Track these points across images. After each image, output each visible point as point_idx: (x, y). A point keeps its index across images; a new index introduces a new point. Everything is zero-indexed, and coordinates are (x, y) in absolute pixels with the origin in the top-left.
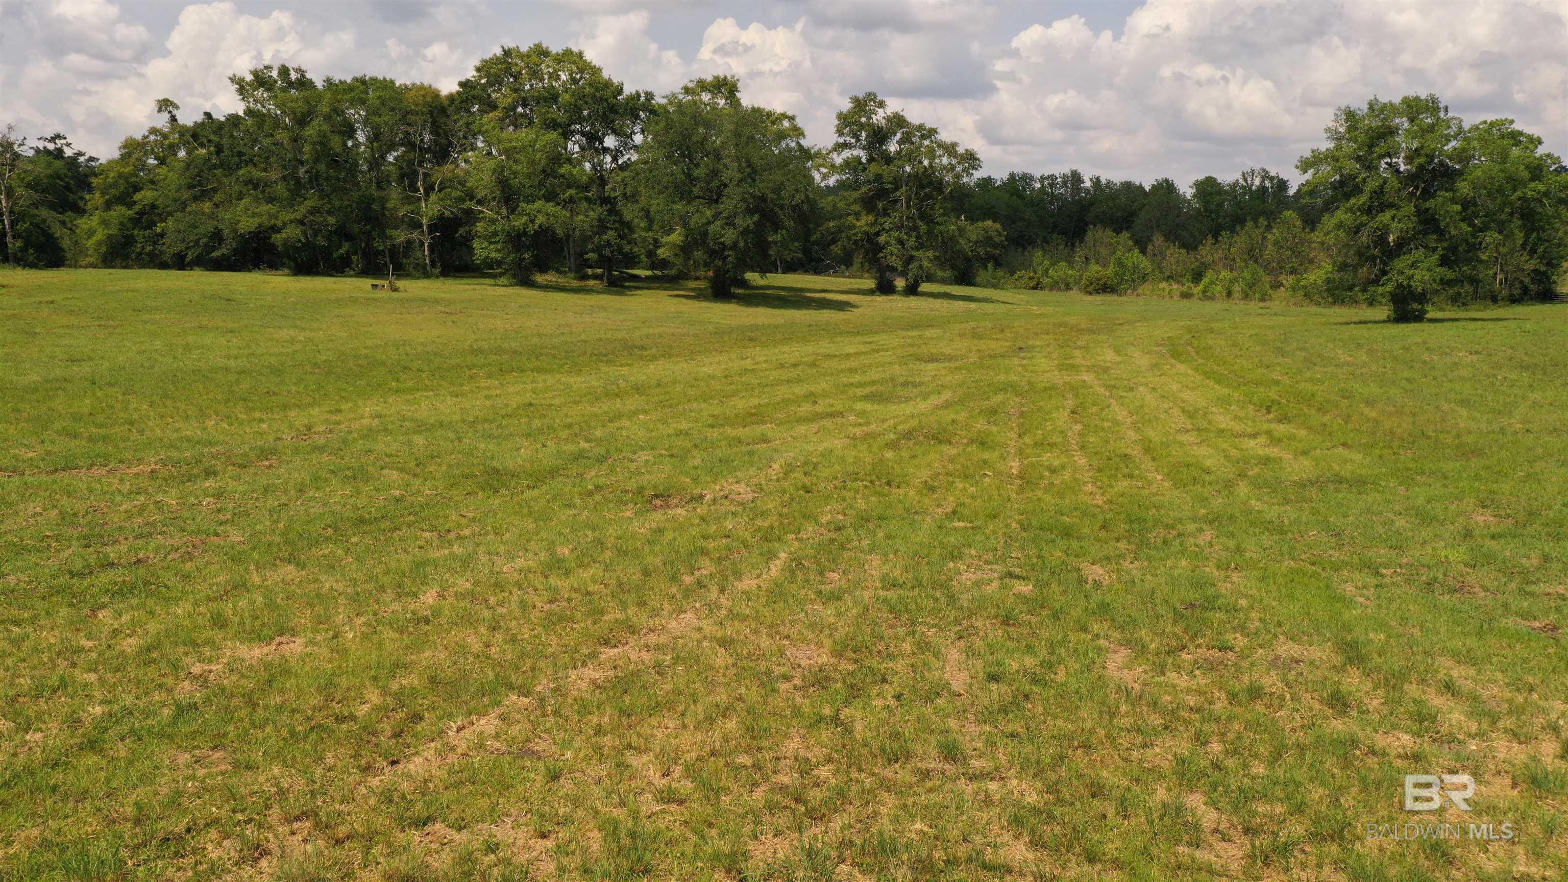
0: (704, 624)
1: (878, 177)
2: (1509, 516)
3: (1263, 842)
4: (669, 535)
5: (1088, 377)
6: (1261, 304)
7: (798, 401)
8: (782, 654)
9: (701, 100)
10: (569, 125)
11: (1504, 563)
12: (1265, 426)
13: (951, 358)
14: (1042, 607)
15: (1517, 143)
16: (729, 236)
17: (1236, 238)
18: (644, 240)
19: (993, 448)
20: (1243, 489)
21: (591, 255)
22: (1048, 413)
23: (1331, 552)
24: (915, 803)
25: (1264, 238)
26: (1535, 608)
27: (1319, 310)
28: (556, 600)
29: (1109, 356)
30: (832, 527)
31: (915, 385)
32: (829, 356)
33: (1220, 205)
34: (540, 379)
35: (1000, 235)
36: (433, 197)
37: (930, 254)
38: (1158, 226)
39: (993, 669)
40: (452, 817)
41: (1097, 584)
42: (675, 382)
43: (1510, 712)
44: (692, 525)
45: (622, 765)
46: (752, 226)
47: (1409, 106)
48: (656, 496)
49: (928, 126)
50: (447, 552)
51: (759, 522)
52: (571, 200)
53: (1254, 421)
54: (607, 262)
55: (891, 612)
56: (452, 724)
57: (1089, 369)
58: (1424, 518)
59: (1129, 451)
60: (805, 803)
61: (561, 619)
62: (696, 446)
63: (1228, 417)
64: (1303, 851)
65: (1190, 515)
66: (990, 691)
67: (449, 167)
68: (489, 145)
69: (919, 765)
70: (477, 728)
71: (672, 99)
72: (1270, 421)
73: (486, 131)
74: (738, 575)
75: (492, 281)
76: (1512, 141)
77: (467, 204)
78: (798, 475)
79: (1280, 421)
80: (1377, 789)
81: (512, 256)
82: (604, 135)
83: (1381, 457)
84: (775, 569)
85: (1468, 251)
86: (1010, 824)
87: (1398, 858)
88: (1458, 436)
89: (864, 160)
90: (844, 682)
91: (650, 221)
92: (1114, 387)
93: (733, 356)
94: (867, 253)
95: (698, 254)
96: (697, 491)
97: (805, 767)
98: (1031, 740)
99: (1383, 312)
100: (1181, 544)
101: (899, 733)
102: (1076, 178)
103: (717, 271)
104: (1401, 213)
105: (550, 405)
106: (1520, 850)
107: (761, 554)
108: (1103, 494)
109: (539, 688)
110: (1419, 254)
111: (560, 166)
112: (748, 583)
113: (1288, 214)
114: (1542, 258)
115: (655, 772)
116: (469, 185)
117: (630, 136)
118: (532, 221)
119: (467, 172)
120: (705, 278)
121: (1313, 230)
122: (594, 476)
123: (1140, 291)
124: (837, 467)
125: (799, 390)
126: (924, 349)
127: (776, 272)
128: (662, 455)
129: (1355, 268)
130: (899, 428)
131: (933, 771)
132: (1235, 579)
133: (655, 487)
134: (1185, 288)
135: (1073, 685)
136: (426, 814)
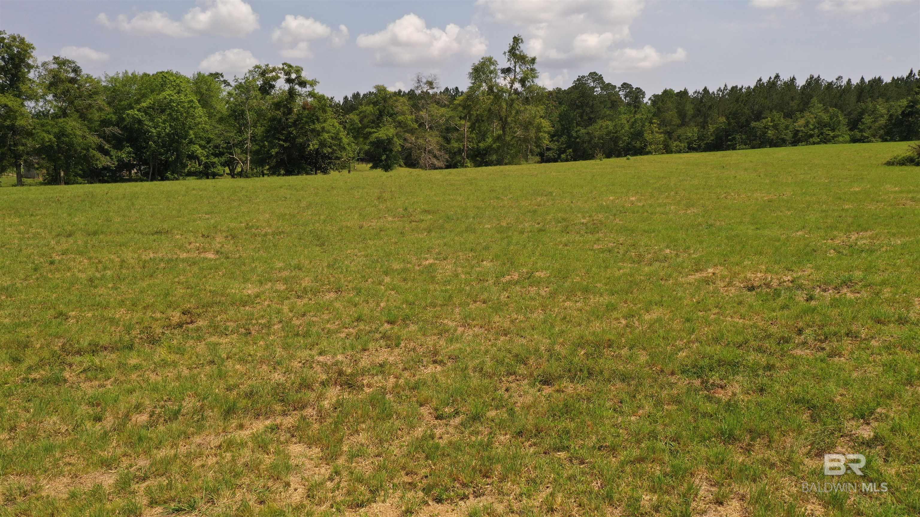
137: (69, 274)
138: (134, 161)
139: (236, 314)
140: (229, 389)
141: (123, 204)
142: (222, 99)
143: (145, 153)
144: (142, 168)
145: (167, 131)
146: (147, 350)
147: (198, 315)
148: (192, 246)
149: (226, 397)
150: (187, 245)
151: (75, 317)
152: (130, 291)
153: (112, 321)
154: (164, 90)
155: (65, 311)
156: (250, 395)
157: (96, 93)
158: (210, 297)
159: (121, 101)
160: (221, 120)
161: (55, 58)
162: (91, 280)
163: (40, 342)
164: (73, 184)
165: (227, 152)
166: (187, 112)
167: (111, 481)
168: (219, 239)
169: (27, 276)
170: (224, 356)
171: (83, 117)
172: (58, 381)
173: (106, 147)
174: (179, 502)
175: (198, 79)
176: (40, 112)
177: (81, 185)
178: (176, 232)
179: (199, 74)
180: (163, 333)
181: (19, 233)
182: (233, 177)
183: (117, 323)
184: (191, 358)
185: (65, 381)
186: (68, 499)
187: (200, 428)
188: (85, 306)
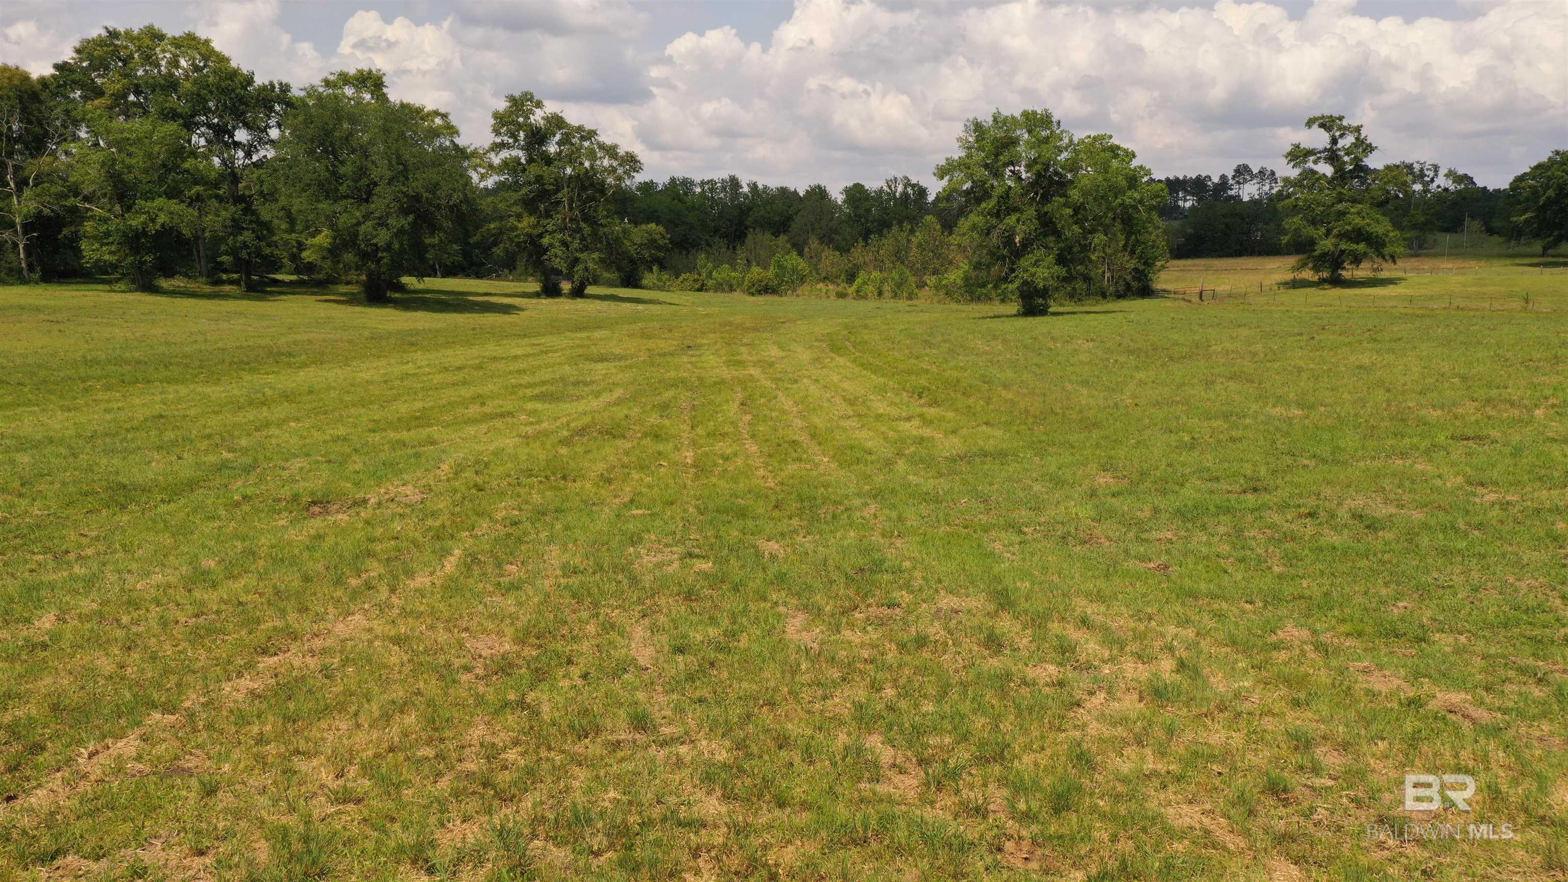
0: (375, 624)
1: (539, 179)
2: (1125, 476)
3: (936, 768)
4: (330, 540)
5: (755, 372)
6: (909, 302)
7: (465, 403)
8: (461, 645)
9: (344, 95)
10: (193, 116)
11: (1123, 515)
12: (919, 410)
13: (620, 358)
14: (723, 582)
15: (1116, 156)
16: (383, 237)
17: (884, 241)
18: (286, 243)
19: (667, 440)
20: (901, 466)
21: (224, 258)
22: (719, 405)
23: (981, 516)
24: (607, 773)
25: (909, 241)
26: (1149, 552)
27: (960, 307)
28: (203, 613)
29: (774, 352)
30: (508, 521)
31: (586, 384)
32: (495, 359)
33: (868, 211)
34: (170, 390)
35: (664, 238)
36: (27, 193)
37: (596, 255)
38: (813, 230)
39: (679, 642)
40: (87, 848)
41: (773, 557)
42: (329, 388)
43: (1135, 638)
44: (356, 529)
45: (288, 772)
46: (407, 227)
47: (1027, 119)
48: (314, 503)
49: (588, 127)
50: (65, 574)
51: (430, 522)
52: (199, 198)
53: (908, 406)
54: (243, 266)
55: (573, 597)
56: (83, 750)
57: (756, 364)
58: (1058, 482)
59: (796, 437)
60: (494, 788)
61: (210, 631)
62: (356, 450)
63: (885, 403)
64: (970, 774)
65: (855, 491)
66: (677, 663)
67: (46, 159)
68: (96, 135)
69: (609, 737)
70: (113, 751)
71: (311, 92)
72: (922, 406)
73: (92, 119)
74: (410, 574)
75: (107, 287)
76: (1111, 154)
77: (71, 201)
78: (469, 474)
79: (930, 405)
80: (1030, 714)
81: (130, 259)
82: (234, 128)
83: (1018, 432)
84: (450, 565)
85: (1082, 252)
86: (702, 781)
87: (1050, 770)
88: (1081, 412)
89: (523, 161)
90: (528, 668)
91: (292, 221)
92: (780, 379)
93: (393, 361)
94: (530, 256)
95: (349, 257)
96: (360, 495)
97: (491, 753)
98: (718, 703)
99: (1013, 308)
100: (849, 517)
101: (587, 710)
102: (734, 183)
103: (370, 275)
104: (1024, 216)
105: (185, 416)
106: (1148, 751)
107: (433, 552)
108: (774, 477)
109: (187, 704)
110: (1040, 253)
111: (184, 160)
112: (421, 580)
113: (929, 218)
114: (1140, 258)
115: (328, 774)
116: (72, 179)
117: (264, 130)
118: (153, 220)
119: (70, 166)
120: (357, 282)
121: (950, 234)
122: (239, 487)
123: (799, 292)
124: (509, 465)
125: (465, 392)
126: (594, 350)
127: (435, 276)
128: (318, 462)
129: (988, 266)
130: (572, 425)
131: (623, 741)
132: (898, 545)
133: (312, 494)
134: (840, 289)
135: (756, 648)
136: (54, 848)
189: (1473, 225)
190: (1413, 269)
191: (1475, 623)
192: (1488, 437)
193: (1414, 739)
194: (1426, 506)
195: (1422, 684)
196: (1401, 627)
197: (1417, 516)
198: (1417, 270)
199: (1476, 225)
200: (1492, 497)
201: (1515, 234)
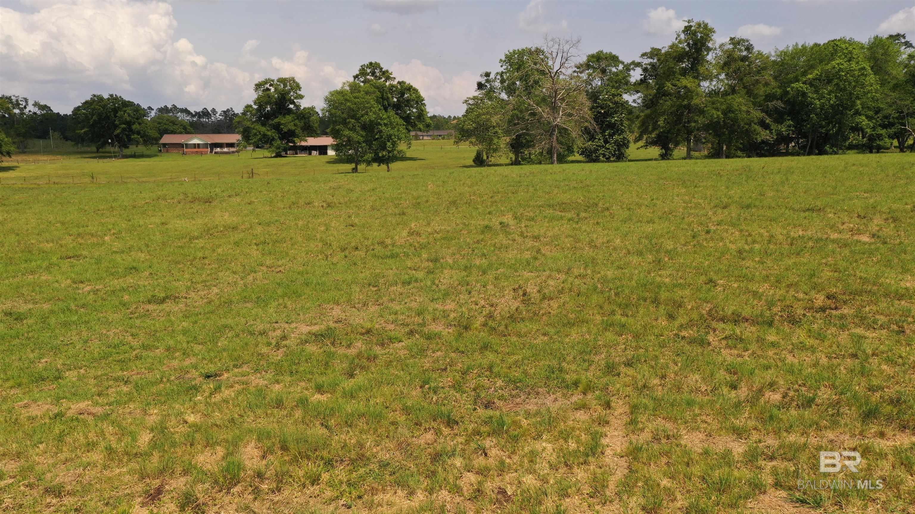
137: (721, 244)
138: (793, 134)
139: (889, 308)
140: (872, 389)
141: (778, 178)
142: (901, 63)
143: (806, 126)
144: (801, 141)
145: (832, 102)
146: (787, 329)
147: (844, 302)
148: (845, 226)
149: (867, 398)
150: (840, 226)
151: (723, 285)
152: (776, 267)
153: (755, 294)
154: (833, 59)
155: (715, 278)
156: (896, 402)
157: (764, 69)
158: (859, 283)
159: (787, 74)
160: (895, 87)
161: (732, 39)
162: (740, 252)
163: (691, 304)
164: (732, 157)
165: (899, 123)
166: (857, 81)
167: (741, 450)
168: (878, 220)
169: (687, 242)
170: (869, 351)
171: (749, 93)
172: (703, 343)
173: (767, 121)
174: (805, 494)
175: (874, 43)
176: (713, 90)
177: (740, 159)
178: (829, 210)
179: (876, 38)
180: (804, 315)
181: (684, 202)
182: (902, 151)
183: (760, 297)
184: (831, 346)
185: (709, 344)
186: (702, 454)
187: (834, 424)
188: (732, 277)
189: (54, 135)
190: (23, 161)
191: (88, 360)
192: (81, 255)
193: (60, 437)
194: (50, 300)
195: (62, 403)
196: (45, 374)
197: (46, 307)
198: (26, 161)
199: (57, 134)
200: (88, 288)
201: (79, 140)
